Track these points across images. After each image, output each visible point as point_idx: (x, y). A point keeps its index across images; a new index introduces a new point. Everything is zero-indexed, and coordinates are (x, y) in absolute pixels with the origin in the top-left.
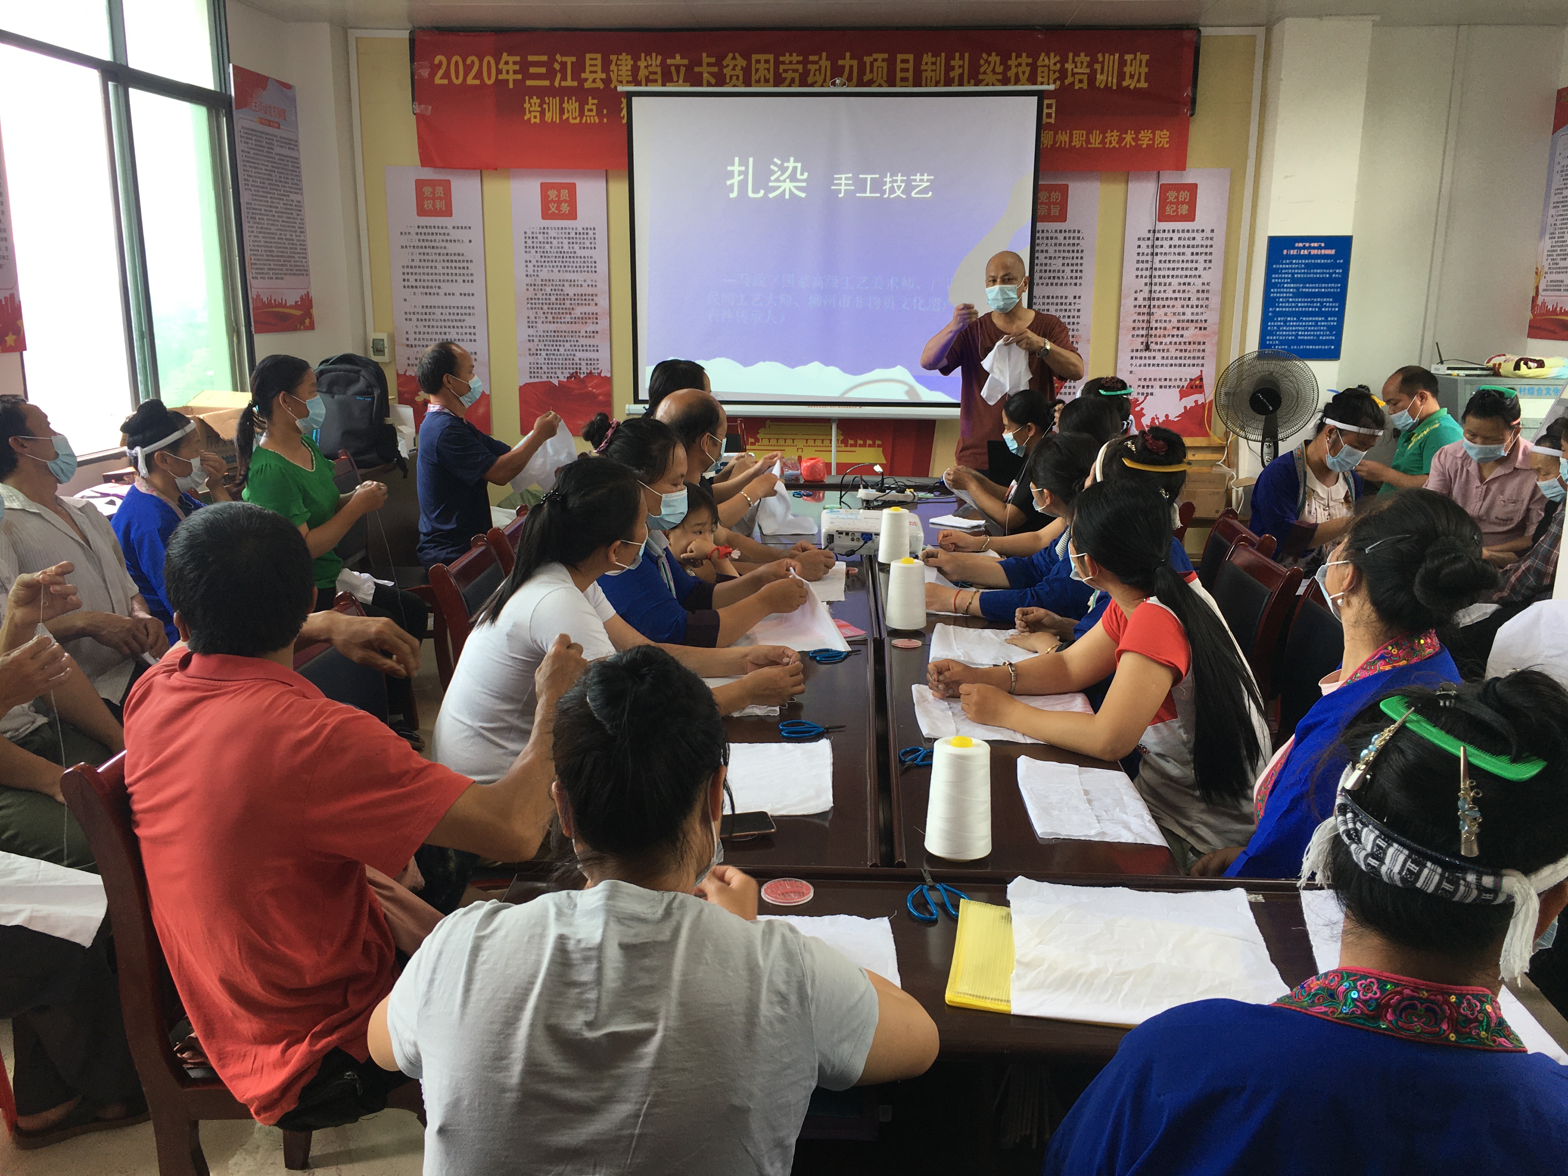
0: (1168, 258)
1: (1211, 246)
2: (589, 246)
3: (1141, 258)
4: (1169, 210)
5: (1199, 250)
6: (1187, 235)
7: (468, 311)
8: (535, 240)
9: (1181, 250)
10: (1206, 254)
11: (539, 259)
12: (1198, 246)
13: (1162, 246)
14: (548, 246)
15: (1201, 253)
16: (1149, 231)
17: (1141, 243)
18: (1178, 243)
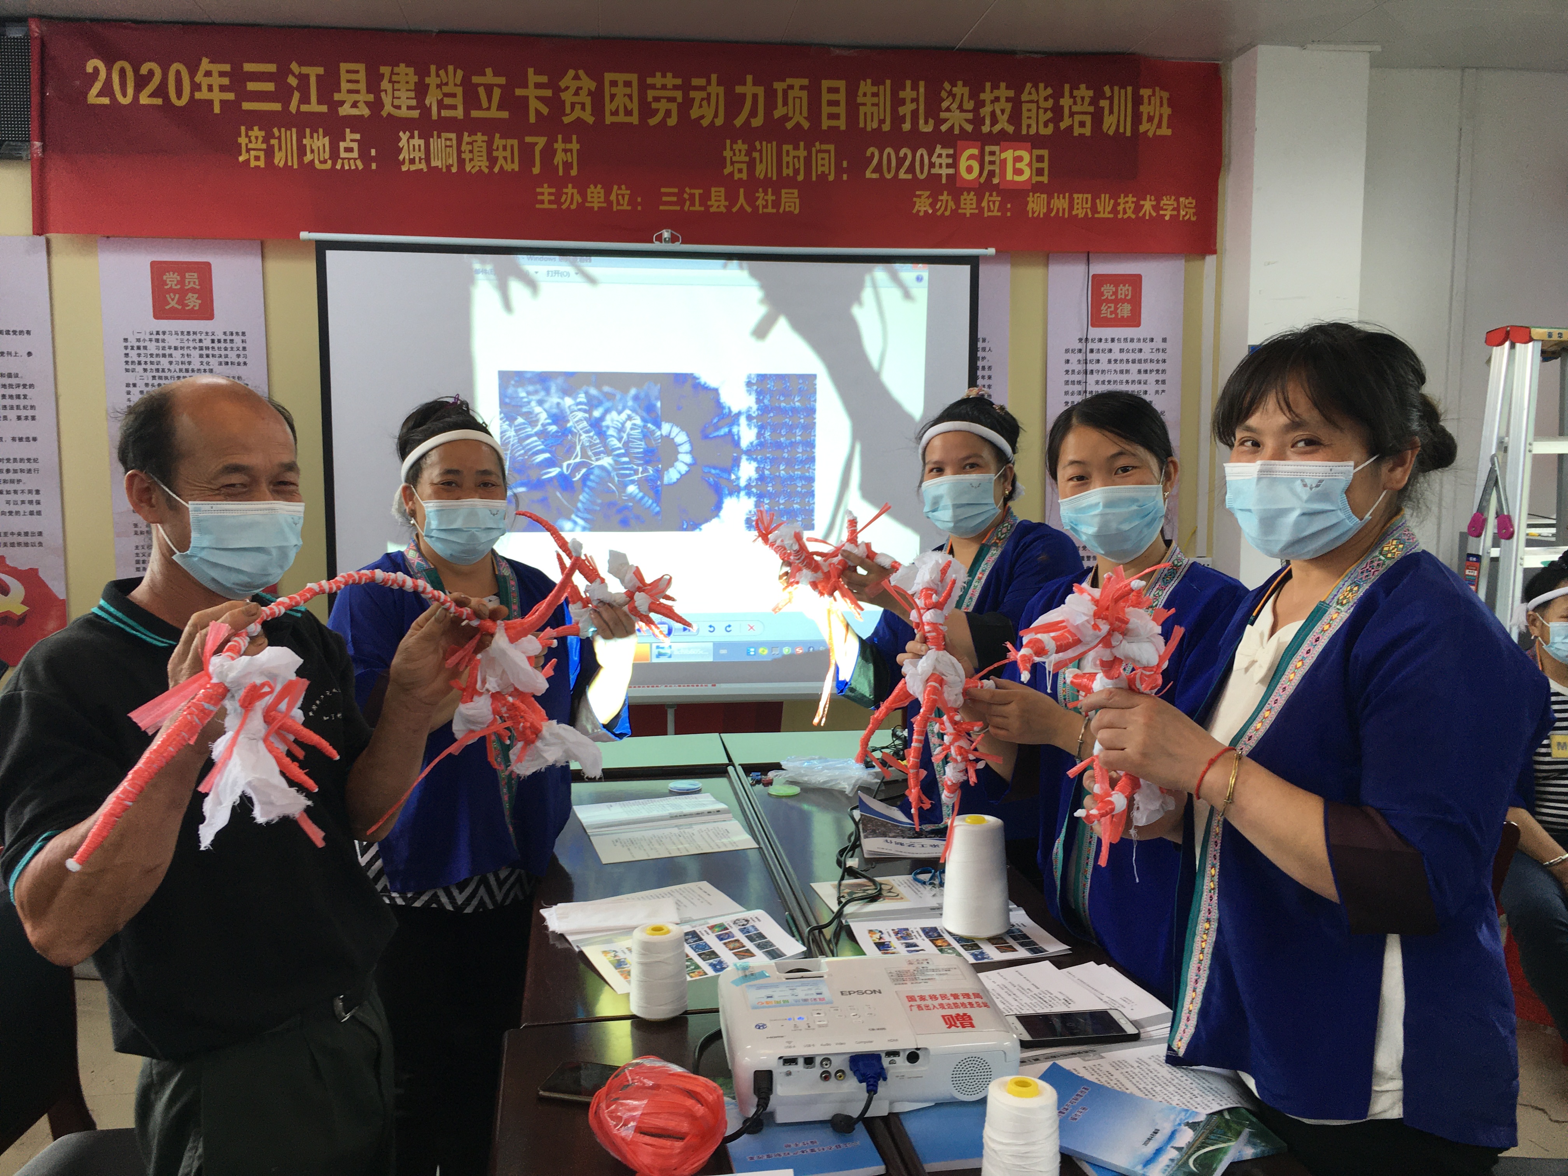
0: (1107, 377)
1: (1164, 361)
2: (236, 360)
3: (1071, 377)
4: (1106, 311)
5: (1149, 366)
6: (1131, 346)
7: (26, 466)
8: (142, 351)
9: (1124, 366)
10: (1158, 371)
11: (150, 382)
12: (1146, 361)
13: (1098, 361)
14: (164, 362)
15: (1151, 371)
16: (1080, 340)
17: (1069, 356)
18: (1119, 356)
